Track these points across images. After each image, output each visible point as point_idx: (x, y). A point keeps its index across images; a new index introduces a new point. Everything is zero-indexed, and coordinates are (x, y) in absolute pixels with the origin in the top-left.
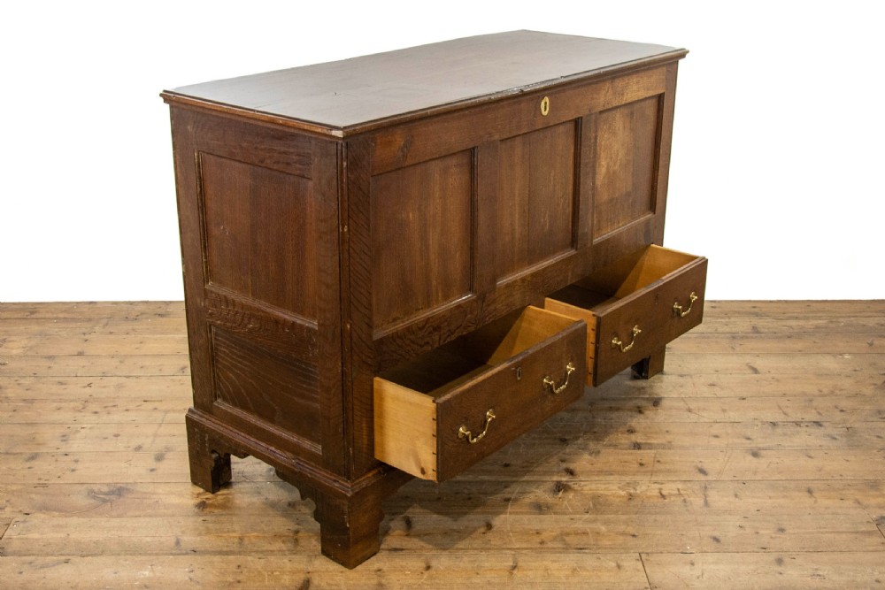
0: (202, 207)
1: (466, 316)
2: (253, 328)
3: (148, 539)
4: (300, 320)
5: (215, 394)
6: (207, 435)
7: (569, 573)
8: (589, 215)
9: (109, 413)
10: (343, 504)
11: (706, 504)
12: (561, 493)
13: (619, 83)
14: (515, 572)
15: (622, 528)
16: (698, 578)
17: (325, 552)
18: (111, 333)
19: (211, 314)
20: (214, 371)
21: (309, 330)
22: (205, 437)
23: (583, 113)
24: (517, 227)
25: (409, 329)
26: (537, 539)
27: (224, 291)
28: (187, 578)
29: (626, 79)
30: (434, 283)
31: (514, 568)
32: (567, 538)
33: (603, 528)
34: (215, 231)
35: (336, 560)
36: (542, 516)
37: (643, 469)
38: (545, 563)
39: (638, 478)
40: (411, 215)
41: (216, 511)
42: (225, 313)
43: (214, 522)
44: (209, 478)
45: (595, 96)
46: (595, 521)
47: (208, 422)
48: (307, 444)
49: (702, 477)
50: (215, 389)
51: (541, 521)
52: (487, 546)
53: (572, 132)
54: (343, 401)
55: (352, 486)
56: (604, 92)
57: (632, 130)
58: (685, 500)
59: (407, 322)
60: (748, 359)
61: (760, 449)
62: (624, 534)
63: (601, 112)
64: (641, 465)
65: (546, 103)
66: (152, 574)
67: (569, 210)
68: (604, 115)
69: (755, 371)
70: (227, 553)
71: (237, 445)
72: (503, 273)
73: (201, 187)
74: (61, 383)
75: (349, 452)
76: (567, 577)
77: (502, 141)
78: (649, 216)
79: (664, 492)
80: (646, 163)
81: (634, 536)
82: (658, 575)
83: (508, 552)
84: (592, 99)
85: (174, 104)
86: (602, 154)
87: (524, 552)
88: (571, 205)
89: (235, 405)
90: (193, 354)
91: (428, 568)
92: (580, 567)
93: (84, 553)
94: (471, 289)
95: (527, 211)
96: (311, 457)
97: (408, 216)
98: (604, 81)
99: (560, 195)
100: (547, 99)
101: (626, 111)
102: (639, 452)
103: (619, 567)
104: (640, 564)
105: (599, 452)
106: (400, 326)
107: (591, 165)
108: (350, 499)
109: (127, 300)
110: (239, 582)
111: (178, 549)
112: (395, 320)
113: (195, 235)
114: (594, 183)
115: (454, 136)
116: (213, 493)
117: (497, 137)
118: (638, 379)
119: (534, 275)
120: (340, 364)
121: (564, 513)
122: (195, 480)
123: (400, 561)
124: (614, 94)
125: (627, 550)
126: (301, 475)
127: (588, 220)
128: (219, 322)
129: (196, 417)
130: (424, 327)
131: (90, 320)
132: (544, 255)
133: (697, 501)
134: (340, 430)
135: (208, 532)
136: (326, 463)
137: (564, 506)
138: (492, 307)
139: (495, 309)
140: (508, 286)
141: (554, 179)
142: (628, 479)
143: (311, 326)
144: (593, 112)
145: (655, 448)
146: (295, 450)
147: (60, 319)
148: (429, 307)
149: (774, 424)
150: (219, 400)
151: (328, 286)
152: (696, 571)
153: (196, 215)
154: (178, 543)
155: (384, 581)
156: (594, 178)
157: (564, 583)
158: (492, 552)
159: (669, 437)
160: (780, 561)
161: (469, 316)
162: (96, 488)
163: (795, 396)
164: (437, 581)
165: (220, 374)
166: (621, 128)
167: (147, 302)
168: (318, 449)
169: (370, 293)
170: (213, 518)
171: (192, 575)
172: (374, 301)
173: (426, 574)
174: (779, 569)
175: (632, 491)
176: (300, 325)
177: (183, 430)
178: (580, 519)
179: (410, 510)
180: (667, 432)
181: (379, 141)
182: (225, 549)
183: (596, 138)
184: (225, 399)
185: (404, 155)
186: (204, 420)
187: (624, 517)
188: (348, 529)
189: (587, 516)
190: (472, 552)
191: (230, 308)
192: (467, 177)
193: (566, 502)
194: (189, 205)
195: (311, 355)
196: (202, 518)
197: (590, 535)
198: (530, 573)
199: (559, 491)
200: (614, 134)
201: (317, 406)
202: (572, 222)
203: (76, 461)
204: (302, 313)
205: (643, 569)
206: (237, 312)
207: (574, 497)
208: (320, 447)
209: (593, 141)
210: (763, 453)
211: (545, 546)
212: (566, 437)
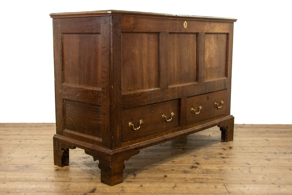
0: (62, 55)
1: (157, 95)
2: (78, 96)
3: (36, 178)
4: (95, 89)
5: (64, 127)
6: (60, 143)
7: (196, 188)
8: (203, 70)
9: (26, 148)
10: (109, 158)
11: (250, 172)
12: (193, 169)
13: (213, 24)
14: (175, 188)
15: (217, 177)
16: (247, 190)
17: (102, 181)
18: (30, 130)
19: (64, 95)
20: (64, 118)
21: (98, 91)
22: (60, 144)
23: (199, 31)
24: (176, 68)
25: (135, 94)
26: (184, 180)
27: (69, 85)
28: (49, 187)
29: (215, 23)
30: (145, 80)
31: (175, 187)
32: (196, 180)
33: (210, 177)
34: (66, 63)
35: (106, 183)
36: (186, 174)
37: (225, 163)
38: (187, 186)
39: (223, 165)
40: (136, 52)
41: (62, 171)
42: (69, 93)
43: (61, 174)
44: (60, 161)
45: (203, 26)
46: (207, 175)
47: (61, 138)
48: (96, 139)
49: (248, 165)
50: (64, 125)
51: (185, 175)
52: (165, 181)
53: (195, 38)
54: (110, 117)
55: (113, 151)
56: (207, 26)
57: (217, 43)
58: (241, 171)
59: (134, 92)
60: (265, 138)
61: (270, 159)
62: (218, 179)
63: (206, 33)
64: (225, 162)
65: (185, 23)
66: (36, 186)
67: (195, 67)
68: (208, 35)
69: (268, 141)
70: (65, 182)
71: (72, 144)
72: (171, 84)
73: (62, 47)
74: (10, 141)
75: (112, 138)
76: (196, 189)
77: (170, 33)
78: (225, 78)
79: (233, 169)
80: (224, 58)
81: (222, 179)
82: (231, 189)
83: (173, 183)
84: (203, 27)
85: (54, 17)
86: (207, 50)
87: (179, 183)
88: (196, 65)
89: (71, 130)
90: (57, 112)
91: (141, 186)
92: (201, 187)
93: (11, 181)
94: (158, 86)
95: (179, 62)
96: (98, 143)
97: (135, 52)
98: (206, 21)
99: (192, 60)
100: (186, 22)
101: (215, 36)
102: (224, 159)
103: (216, 187)
104: (224, 187)
105: (209, 159)
106: (132, 92)
107: (203, 51)
108: (112, 156)
109: (37, 123)
110: (69, 189)
111: (47, 181)
112: (130, 90)
113: (60, 65)
114: (204, 59)
115: (152, 26)
116: (62, 167)
117: (168, 31)
118: (224, 142)
119: (182, 87)
120: (109, 102)
121: (195, 174)
122: (56, 163)
123: (130, 185)
124: (211, 28)
125: (219, 183)
126: (94, 150)
127: (202, 73)
128: (66, 97)
129: (57, 137)
130: (141, 95)
131: (23, 127)
132: (186, 81)
133: (247, 171)
134: (109, 129)
135: (59, 176)
136: (103, 144)
137: (195, 172)
138: (167, 95)
139: (168, 96)
140: (172, 88)
141: (189, 54)
142: (220, 165)
143: (99, 90)
144: (203, 32)
145: (230, 158)
146: (92, 142)
147: (12, 127)
148: (143, 89)
149: (275, 153)
150: (65, 129)
151: (105, 72)
152: (246, 189)
153: (60, 57)
154: (47, 179)
155: (124, 189)
156: (204, 56)
157: (194, 191)
158: (166, 183)
159: (235, 156)
160: (279, 187)
161: (158, 96)
162: (18, 165)
163: (283, 146)
164: (145, 189)
165: (66, 119)
166: (214, 42)
167: (44, 123)
168: (100, 140)
169: (120, 76)
170: (61, 173)
171: (51, 187)
172: (122, 80)
173: (141, 188)
174: (279, 188)
175: (221, 168)
176: (95, 90)
177: (52, 142)
178: (201, 175)
179: (136, 172)
180: (235, 154)
181: (124, 19)
182: (64, 181)
183: (204, 42)
184: (68, 129)
185: (133, 27)
186: (60, 137)
187: (217, 175)
188: (111, 168)
189: (203, 174)
190: (159, 183)
191: (71, 90)
192: (157, 43)
193: (195, 171)
194: (58, 54)
195: (99, 101)
196: (57, 173)
197: (205, 179)
198: (181, 188)
199: (193, 168)
200: (211, 43)
201: (101, 122)
202: (197, 72)
203: (12, 159)
204: (96, 86)
205: (225, 188)
206: (73, 91)
207: (199, 170)
208: (101, 139)
209: (203, 43)
210: (271, 160)
211: (187, 181)
212: (196, 155)
